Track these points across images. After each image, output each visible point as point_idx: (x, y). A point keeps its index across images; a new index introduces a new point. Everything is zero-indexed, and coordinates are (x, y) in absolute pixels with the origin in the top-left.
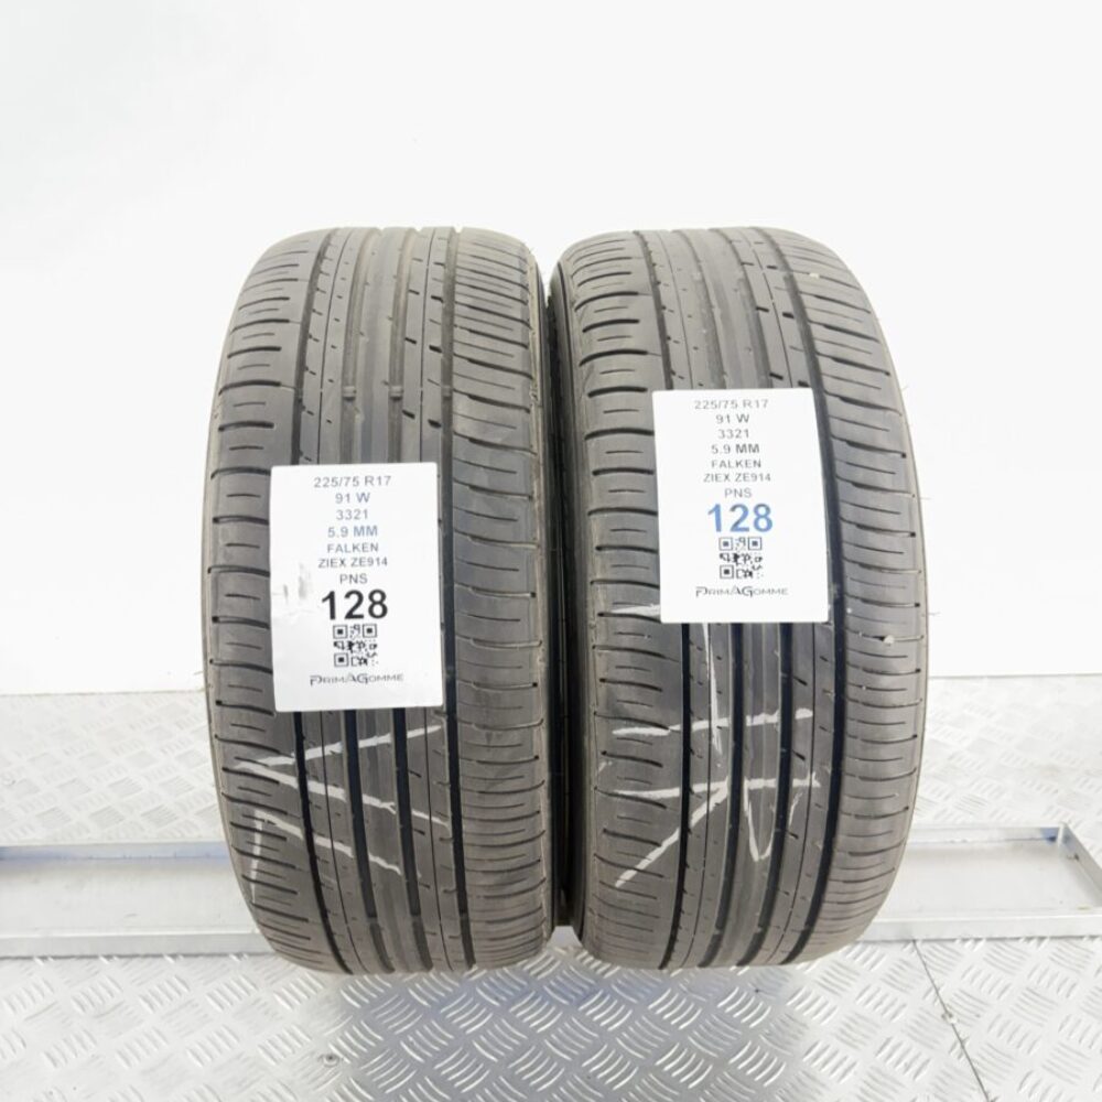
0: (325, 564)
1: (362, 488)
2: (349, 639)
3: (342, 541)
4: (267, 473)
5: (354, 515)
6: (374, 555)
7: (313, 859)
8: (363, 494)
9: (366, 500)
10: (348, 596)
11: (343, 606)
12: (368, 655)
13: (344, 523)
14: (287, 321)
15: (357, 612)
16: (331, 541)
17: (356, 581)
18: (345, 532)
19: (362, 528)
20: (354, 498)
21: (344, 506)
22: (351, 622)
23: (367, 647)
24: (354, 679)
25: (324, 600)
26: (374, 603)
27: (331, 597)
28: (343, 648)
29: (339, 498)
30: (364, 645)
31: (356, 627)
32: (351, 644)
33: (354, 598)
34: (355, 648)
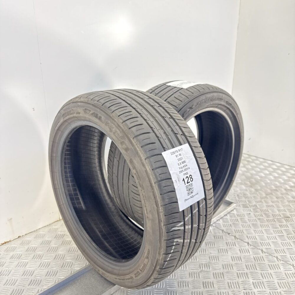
0: (180, 172)
1: (179, 153)
3: (181, 166)
5: (180, 159)
6: (187, 167)
9: (181, 155)
11: (186, 180)
12: (192, 191)
13: (180, 162)
14: (137, 117)
15: (188, 181)
16: (179, 166)
17: (186, 174)
18: (181, 164)
19: (183, 162)
21: (178, 158)
23: (192, 189)
24: (191, 197)
26: (191, 178)
27: (184, 180)
28: (188, 191)
29: (176, 156)
31: (189, 185)
32: (189, 189)
33: (187, 178)
34: (190, 190)
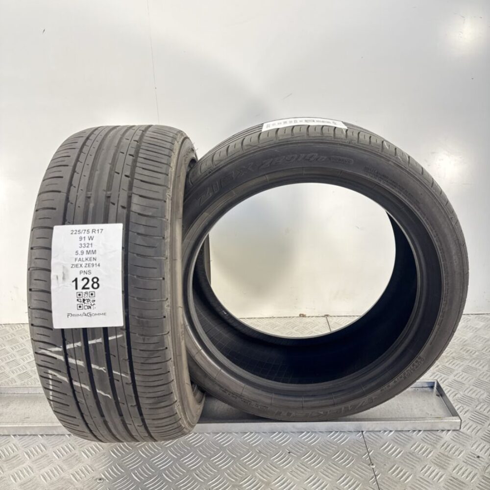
0: (74, 266)
1: (91, 234)
2: (83, 298)
3: (81, 257)
4: (52, 229)
5: (87, 245)
6: (94, 262)
7: (74, 391)
8: (91, 237)
9: (92, 239)
10: (83, 279)
11: (81, 284)
12: (91, 305)
13: (82, 249)
14: (67, 166)
15: (86, 287)
16: (76, 256)
17: (86, 274)
18: (82, 253)
19: (90, 251)
20: (87, 239)
21: (83, 242)
22: (84, 291)
23: (91, 301)
24: (85, 315)
25: (73, 281)
26: (94, 283)
27: (76, 280)
28: (81, 302)
29: (81, 239)
30: (90, 300)
31: (86, 293)
32: (84, 300)
33: (86, 281)
34: (86, 302)
